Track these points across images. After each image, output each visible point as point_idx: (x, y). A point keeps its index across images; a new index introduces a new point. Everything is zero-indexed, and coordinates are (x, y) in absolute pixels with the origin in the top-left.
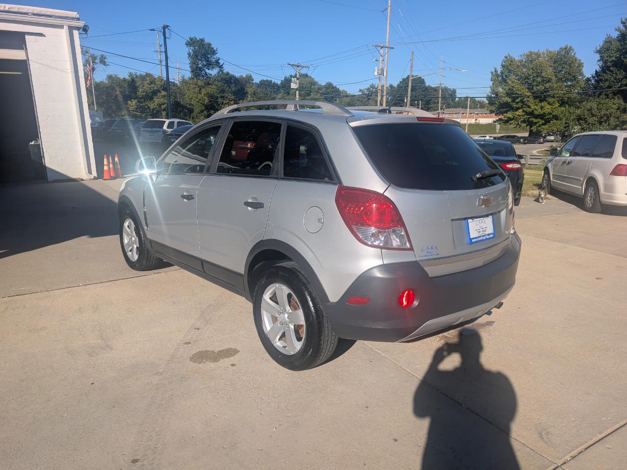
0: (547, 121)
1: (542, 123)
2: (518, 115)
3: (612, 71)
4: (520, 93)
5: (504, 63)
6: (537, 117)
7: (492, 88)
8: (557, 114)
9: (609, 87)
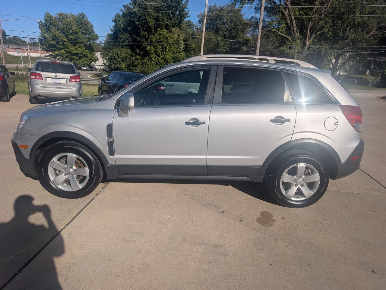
0: (80, 58)
1: (78, 59)
2: (63, 53)
3: (123, 33)
4: (61, 39)
5: (45, 17)
6: (74, 55)
7: (41, 33)
8: (85, 54)
9: (123, 42)
